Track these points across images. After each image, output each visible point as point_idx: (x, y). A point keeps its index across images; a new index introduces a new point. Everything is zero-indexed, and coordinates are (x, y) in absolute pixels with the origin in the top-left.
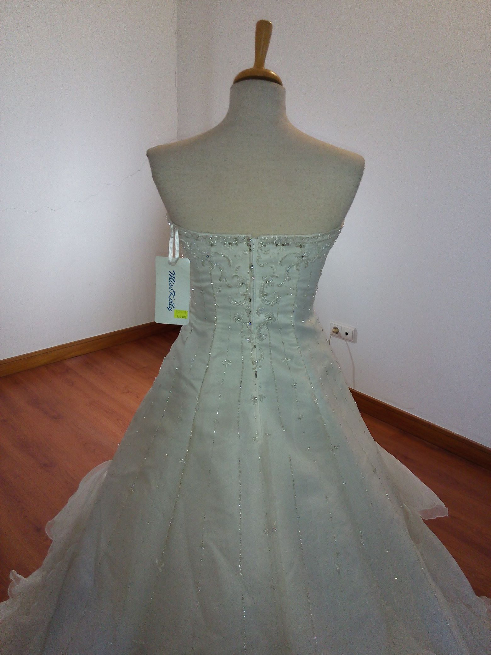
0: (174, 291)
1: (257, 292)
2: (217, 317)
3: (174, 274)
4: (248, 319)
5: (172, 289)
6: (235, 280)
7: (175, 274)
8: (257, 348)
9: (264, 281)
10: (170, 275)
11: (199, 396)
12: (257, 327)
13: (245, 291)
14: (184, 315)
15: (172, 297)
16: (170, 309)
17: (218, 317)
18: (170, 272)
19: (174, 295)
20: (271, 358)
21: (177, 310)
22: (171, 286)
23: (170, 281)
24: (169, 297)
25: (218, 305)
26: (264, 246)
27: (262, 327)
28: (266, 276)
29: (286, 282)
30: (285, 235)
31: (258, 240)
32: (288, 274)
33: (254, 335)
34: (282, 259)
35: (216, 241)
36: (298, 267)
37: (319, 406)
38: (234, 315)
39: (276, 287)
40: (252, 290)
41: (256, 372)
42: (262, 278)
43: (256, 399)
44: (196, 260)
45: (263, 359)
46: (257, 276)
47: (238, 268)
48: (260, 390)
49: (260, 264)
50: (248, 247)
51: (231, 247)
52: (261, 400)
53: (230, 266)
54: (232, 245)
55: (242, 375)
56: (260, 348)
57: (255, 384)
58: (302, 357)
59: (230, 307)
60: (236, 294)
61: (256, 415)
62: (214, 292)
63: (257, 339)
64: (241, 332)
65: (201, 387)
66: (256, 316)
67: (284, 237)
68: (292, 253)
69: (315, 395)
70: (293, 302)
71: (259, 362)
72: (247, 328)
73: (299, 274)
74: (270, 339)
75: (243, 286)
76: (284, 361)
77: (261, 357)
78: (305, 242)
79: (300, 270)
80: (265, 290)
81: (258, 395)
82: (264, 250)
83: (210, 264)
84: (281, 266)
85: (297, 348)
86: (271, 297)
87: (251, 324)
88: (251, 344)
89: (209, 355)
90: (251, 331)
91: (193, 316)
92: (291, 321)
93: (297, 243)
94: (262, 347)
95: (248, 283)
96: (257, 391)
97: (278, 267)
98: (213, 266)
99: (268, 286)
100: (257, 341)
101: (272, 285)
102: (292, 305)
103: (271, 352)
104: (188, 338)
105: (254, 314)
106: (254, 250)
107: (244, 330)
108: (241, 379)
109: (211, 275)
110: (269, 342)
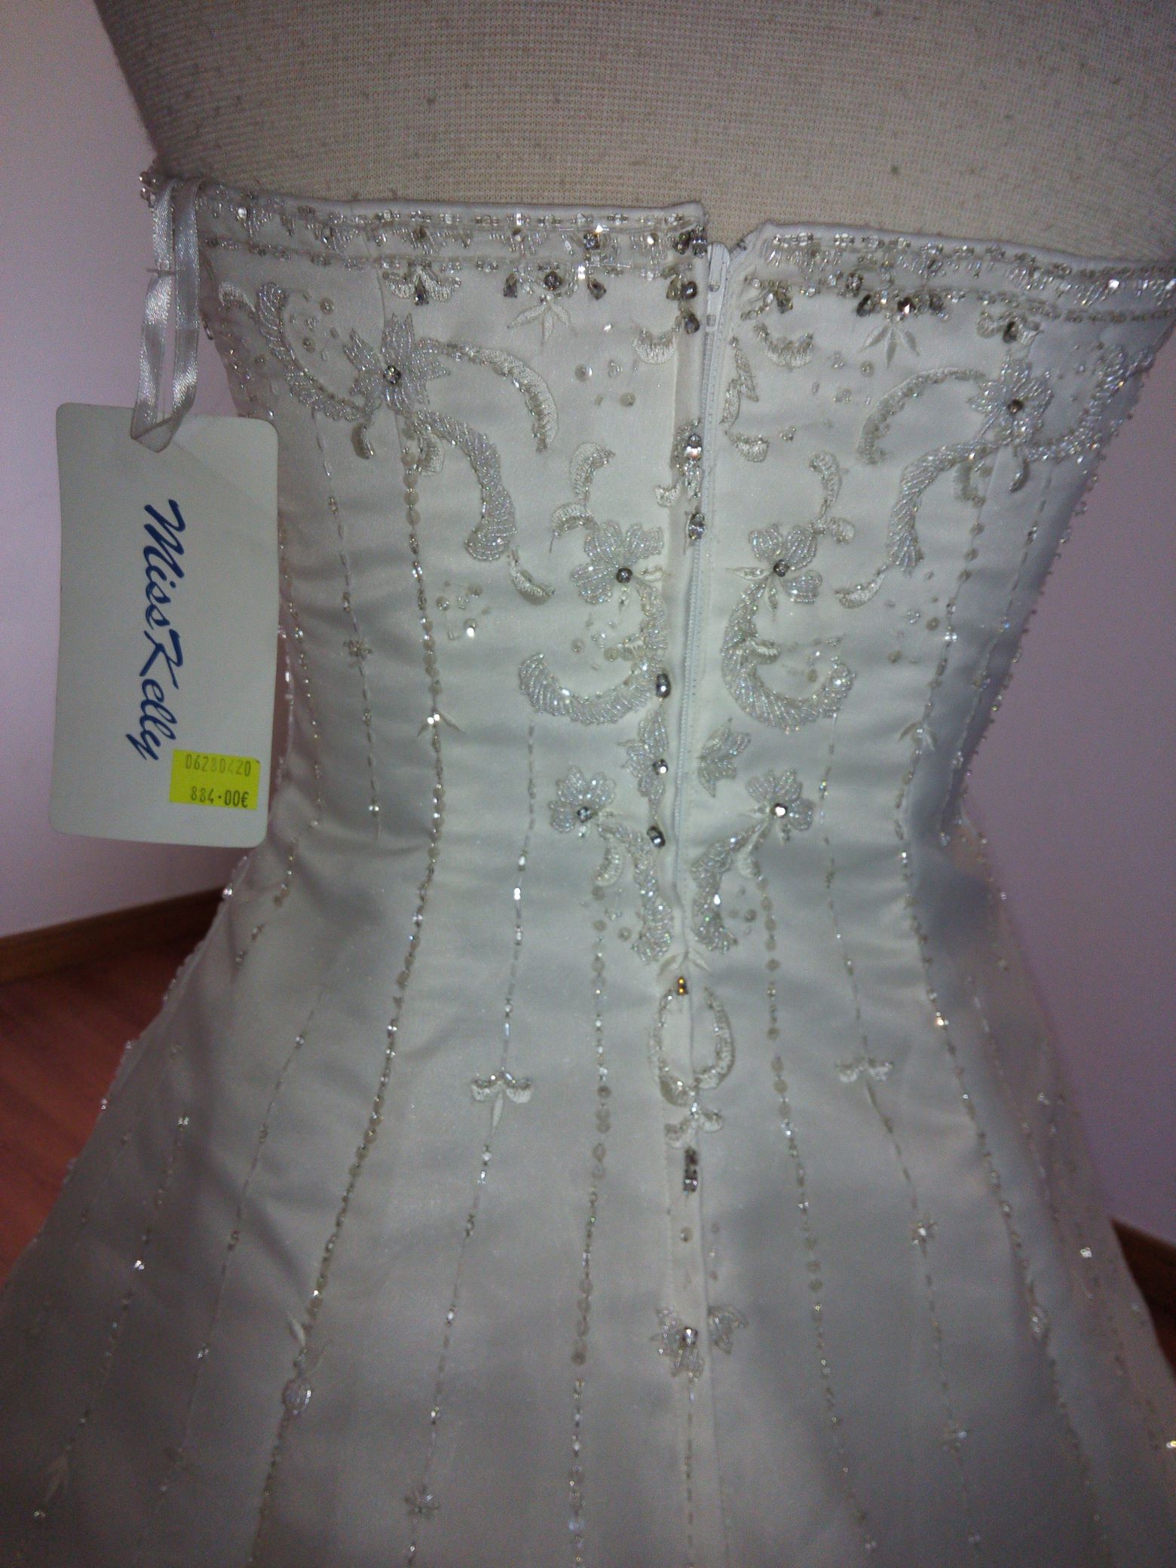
0: (174, 636)
1: (714, 632)
2: (447, 798)
3: (176, 524)
4: (642, 809)
5: (163, 622)
6: (575, 552)
7: (181, 526)
8: (697, 996)
10: (149, 528)
11: (312, 1314)
12: (696, 863)
13: (633, 619)
14: (238, 783)
15: (159, 671)
16: (144, 745)
17: (451, 796)
18: (149, 509)
19: (173, 655)
21: (189, 756)
22: (155, 602)
23: (150, 569)
24: (143, 673)
25: (454, 721)
26: (783, 304)
27: (725, 865)
28: (776, 527)
29: (897, 575)
30: (919, 233)
31: (741, 256)
32: (911, 522)
33: (677, 913)
34: (887, 411)
35: (453, 260)
36: (975, 476)
37: (1053, 1351)
38: (557, 783)
39: (829, 607)
40: (679, 619)
41: (691, 1158)
42: (750, 541)
43: (689, 1341)
44: (319, 416)
45: (730, 1067)
46: (717, 520)
47: (595, 464)
48: (714, 1276)
49: (747, 433)
50: (673, 311)
51: (557, 309)
52: (722, 1345)
53: (542, 446)
54: (563, 290)
55: (598, 1175)
56: (711, 995)
57: (683, 1235)
58: (952, 1050)
59: (531, 731)
60: (577, 647)
61: (690, 1448)
62: (427, 628)
63: (696, 938)
64: (598, 893)
65: (327, 1250)
66: (695, 790)
67: (916, 243)
68: (956, 369)
69: (1031, 1290)
70: (916, 709)
71: (709, 1081)
72: (636, 866)
73: (972, 523)
74: (772, 937)
75: (619, 591)
76: (854, 1077)
77: (718, 1054)
78: (1042, 303)
79: (980, 502)
80: (763, 624)
81: (704, 1311)
82: (775, 335)
83: (410, 432)
84: (873, 462)
85: (921, 994)
86: (793, 673)
87: (663, 843)
88: (655, 967)
89: (386, 1040)
90: (658, 890)
91: (292, 795)
92: (897, 832)
93: (992, 301)
94: (724, 992)
95: (658, 569)
96: (699, 1279)
97: (857, 469)
98: (428, 450)
99: (781, 598)
100: (698, 953)
101: (810, 594)
102: (905, 733)
103: (774, 1019)
104: (260, 928)
105: (686, 776)
106: (709, 329)
107: (612, 881)
108: (592, 1202)
109: (412, 519)
110: (767, 956)
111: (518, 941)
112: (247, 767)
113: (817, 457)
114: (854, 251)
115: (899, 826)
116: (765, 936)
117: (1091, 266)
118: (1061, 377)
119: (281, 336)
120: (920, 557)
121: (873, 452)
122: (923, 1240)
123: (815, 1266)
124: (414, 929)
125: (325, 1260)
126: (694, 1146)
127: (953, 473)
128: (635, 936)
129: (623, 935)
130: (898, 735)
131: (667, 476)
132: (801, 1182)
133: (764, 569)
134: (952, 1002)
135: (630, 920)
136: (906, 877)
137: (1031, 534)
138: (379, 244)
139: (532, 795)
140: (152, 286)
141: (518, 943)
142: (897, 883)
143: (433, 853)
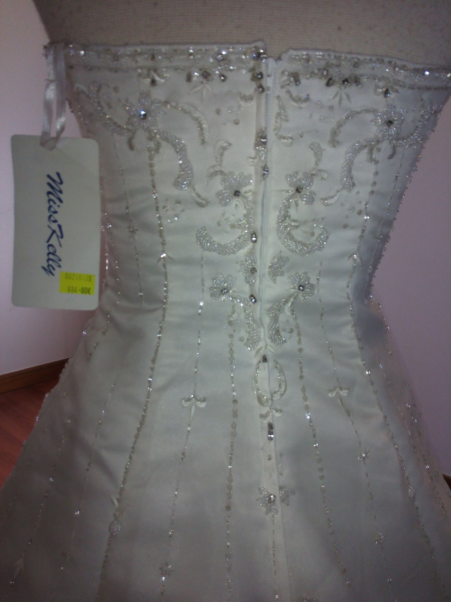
0: (60, 226)
1: (273, 217)
2: (169, 287)
3: (59, 182)
4: (247, 288)
5: (55, 221)
6: (217, 185)
7: (61, 183)
8: (271, 363)
9: (290, 185)
10: (49, 184)
11: (121, 494)
12: (269, 310)
13: (241, 212)
14: (87, 285)
15: (54, 241)
16: (49, 270)
17: (171, 286)
18: (49, 176)
19: (59, 234)
20: (304, 390)
21: (67, 274)
22: (52, 213)
23: (50, 200)
24: (48, 241)
25: (171, 256)
26: (297, 81)
27: (280, 310)
28: (296, 173)
29: (345, 193)
30: (350, 53)
31: (280, 63)
32: (350, 170)
33: (262, 330)
34: (340, 125)
35: (166, 67)
36: (375, 152)
37: (417, 503)
38: (213, 279)
39: (318, 206)
40: (259, 210)
41: (271, 426)
42: (287, 179)
43: (272, 500)
44: (115, 134)
45: (285, 391)
46: (274, 170)
47: (224, 149)
48: (281, 474)
49: (284, 134)
50: (254, 85)
51: (208, 86)
52: (285, 502)
53: (203, 142)
54: (210, 78)
55: (234, 434)
56: (276, 363)
57: (268, 458)
58: (372, 384)
59: (202, 258)
60: (219, 224)
61: (274, 543)
62: (160, 218)
63: (270, 340)
64: (230, 323)
65: (126, 468)
66: (267, 281)
67: (349, 56)
68: (365, 108)
69: (407, 478)
70: (354, 247)
71: (276, 397)
72: (245, 312)
73: (373, 171)
74: (300, 339)
75: (236, 201)
76: (334, 394)
77: (280, 386)
78: (399, 81)
79: (377, 162)
80: (292, 212)
81: (278, 488)
82: (294, 94)
83: (151, 138)
84: (334, 146)
85: (359, 362)
86: (305, 232)
87: (255, 301)
88: (254, 352)
89: (147, 384)
90: (254, 321)
91: (109, 292)
92: (348, 297)
93: (379, 80)
94: (281, 361)
95: (250, 191)
96: (275, 476)
97: (328, 150)
98: (158, 146)
99: (300, 202)
100: (271, 346)
101: (311, 200)
102: (349, 258)
103: (302, 372)
104: (97, 344)
105: (264, 275)
106: (268, 93)
107: (236, 318)
108: (232, 446)
109: (152, 174)
110: (298, 347)
111: (199, 343)
112: (90, 278)
113: (312, 144)
114: (325, 60)
115: (348, 295)
116: (297, 338)
117: (418, 66)
118: (407, 112)
119: (99, 103)
120: (354, 185)
121: (334, 142)
122: (364, 458)
123: (321, 470)
124: (157, 340)
125: (126, 472)
126: (271, 422)
127: (366, 151)
128: (246, 340)
129: (241, 340)
130: (347, 258)
131: (253, 153)
132: (314, 436)
133: (292, 190)
134: (372, 365)
135: (243, 333)
136: (352, 315)
137: (397, 177)
138: (137, 62)
139: (203, 285)
140: (47, 86)
141: (199, 344)
142: (348, 318)
143: (164, 309)
